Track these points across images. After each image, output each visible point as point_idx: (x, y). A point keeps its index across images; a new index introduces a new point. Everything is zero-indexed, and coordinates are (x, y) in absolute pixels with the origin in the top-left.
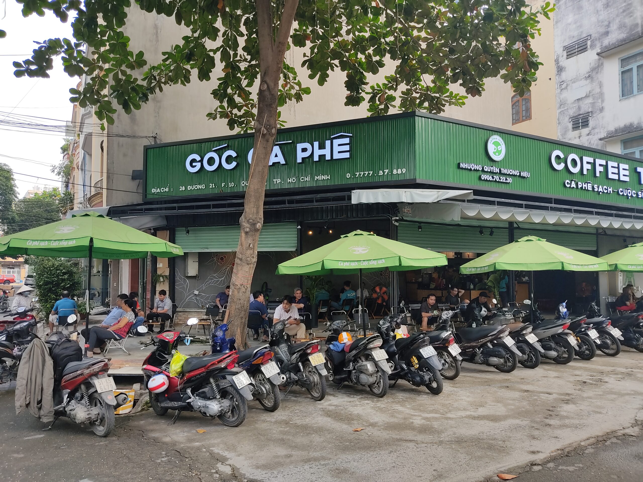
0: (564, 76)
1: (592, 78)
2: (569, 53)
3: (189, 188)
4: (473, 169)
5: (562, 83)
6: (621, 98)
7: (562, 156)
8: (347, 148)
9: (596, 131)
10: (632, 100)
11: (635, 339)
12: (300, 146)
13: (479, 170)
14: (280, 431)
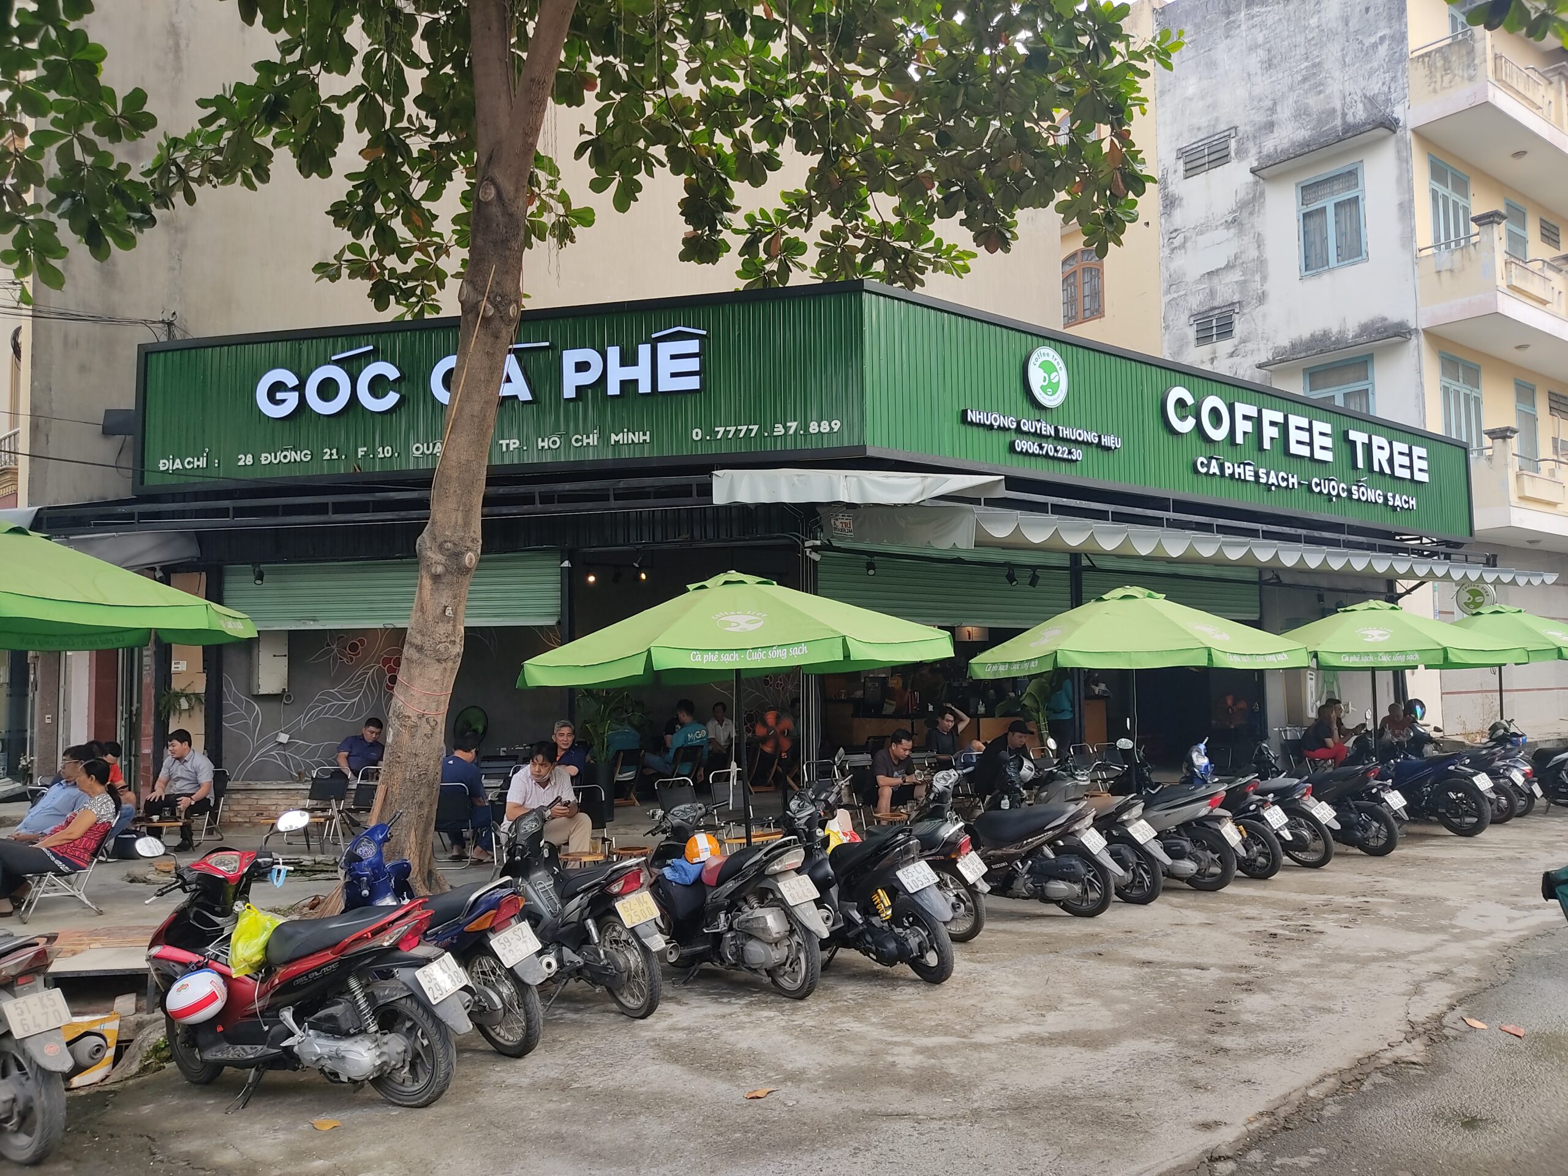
0: (1179, 217)
1: (1241, 224)
2: (1189, 166)
3: (265, 458)
4: (996, 424)
5: (1174, 235)
6: (1304, 273)
7: (1190, 401)
8: (694, 364)
9: (1250, 346)
10: (1326, 278)
11: (1361, 826)
12: (570, 357)
13: (1009, 429)
14: (550, 1112)
